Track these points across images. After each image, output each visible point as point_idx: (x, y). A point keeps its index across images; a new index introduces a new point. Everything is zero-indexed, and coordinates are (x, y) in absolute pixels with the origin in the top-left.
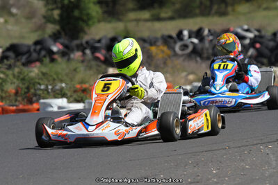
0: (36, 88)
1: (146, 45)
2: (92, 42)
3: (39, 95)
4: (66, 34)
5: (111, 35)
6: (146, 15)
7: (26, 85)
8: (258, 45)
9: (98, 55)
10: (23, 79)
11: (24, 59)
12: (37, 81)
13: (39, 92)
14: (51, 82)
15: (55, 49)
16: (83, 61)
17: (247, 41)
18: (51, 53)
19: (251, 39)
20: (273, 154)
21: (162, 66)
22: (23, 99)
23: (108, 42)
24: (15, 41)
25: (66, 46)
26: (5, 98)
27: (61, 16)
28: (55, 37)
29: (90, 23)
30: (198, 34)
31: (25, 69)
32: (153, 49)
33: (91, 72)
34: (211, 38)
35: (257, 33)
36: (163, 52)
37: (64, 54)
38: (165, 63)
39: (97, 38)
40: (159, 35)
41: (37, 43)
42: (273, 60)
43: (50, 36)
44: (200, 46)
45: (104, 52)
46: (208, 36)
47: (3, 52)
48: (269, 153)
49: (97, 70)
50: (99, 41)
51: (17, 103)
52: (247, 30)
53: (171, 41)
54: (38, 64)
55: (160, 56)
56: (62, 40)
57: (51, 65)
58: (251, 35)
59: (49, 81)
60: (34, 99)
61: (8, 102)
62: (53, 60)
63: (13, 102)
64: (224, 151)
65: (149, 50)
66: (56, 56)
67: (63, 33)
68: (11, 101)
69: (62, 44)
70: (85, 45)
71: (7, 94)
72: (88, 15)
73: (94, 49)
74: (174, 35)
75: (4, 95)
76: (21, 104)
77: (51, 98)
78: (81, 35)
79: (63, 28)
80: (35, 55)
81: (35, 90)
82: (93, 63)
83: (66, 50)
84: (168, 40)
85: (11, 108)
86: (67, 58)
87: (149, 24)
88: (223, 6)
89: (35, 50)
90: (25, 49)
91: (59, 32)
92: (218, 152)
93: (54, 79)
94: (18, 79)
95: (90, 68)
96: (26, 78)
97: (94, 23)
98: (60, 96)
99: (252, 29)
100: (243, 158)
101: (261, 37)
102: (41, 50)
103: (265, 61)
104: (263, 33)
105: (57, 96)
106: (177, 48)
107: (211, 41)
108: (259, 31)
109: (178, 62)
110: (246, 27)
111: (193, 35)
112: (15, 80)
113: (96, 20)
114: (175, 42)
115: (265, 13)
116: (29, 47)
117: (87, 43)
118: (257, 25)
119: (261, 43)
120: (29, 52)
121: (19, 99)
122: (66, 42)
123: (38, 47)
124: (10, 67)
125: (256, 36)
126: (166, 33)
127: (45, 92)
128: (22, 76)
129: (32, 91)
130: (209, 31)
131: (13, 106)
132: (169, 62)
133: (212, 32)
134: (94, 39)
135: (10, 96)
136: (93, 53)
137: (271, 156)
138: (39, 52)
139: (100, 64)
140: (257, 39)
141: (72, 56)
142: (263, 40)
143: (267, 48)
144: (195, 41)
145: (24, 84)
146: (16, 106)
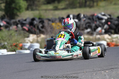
1: (50, 23)
2: (21, 21)
4: (8, 17)
5: (32, 17)
6: (50, 7)
8: (109, 23)
9: (25, 27)
15: (2, 24)
16: (16, 31)
17: (104, 21)
19: (106, 20)
20: (108, 75)
23: (30, 21)
25: (8, 23)
27: (5, 7)
28: (2, 18)
29: (21, 10)
30: (78, 17)
32: (54, 24)
33: (21, 37)
34: (85, 19)
35: (109, 17)
36: (59, 26)
37: (6, 27)
39: (24, 18)
40: (57, 17)
42: (117, 31)
44: (79, 23)
45: (28, 26)
46: (83, 18)
48: (106, 74)
49: (24, 35)
50: (25, 20)
52: (104, 15)
55: (58, 28)
56: (6, 20)
58: (106, 18)
64: (83, 74)
65: (51, 25)
66: (2, 28)
67: (6, 16)
69: (6, 22)
70: (18, 22)
72: (20, 6)
73: (23, 25)
78: (16, 17)
79: (6, 13)
82: (22, 32)
83: (7, 25)
84: (61, 20)
86: (8, 29)
87: (52, 12)
88: (92, 2)
91: (4, 15)
92: (80, 74)
95: (20, 34)
97: (23, 11)
99: (106, 15)
100: (92, 77)
101: (111, 19)
103: (113, 31)
104: (112, 17)
107: (85, 20)
108: (110, 15)
110: (103, 13)
111: (75, 18)
113: (24, 9)
115: (114, 6)
117: (19, 21)
118: (109, 12)
119: (111, 22)
122: (8, 21)
125: (108, 18)
126: (61, 16)
130: (84, 15)
133: (85, 16)
134: (22, 19)
136: (22, 27)
137: (107, 76)
139: (25, 32)
140: (109, 20)
141: (11, 28)
142: (112, 20)
143: (114, 24)
144: (77, 20)
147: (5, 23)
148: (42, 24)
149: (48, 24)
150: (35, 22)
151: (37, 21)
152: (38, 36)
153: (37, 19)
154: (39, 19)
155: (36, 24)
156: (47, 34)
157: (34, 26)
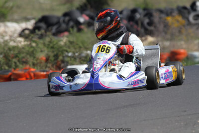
0: (64, 55)
1: (163, 16)
3: (67, 62)
4: (91, 7)
5: (132, 7)
7: (55, 53)
10: (52, 48)
11: (54, 29)
12: (65, 48)
13: (67, 59)
14: (78, 50)
15: (81, 20)
18: (78, 23)
21: (177, 34)
22: (53, 66)
23: (129, 13)
24: (46, 13)
25: (92, 18)
26: (37, 64)
28: (82, 9)
31: (55, 39)
32: (169, 19)
36: (178, 21)
37: (90, 24)
38: (180, 32)
39: (119, 9)
40: (174, 6)
41: (65, 15)
43: (78, 9)
45: (125, 22)
47: (36, 23)
50: (121, 13)
51: (47, 69)
53: (185, 11)
54: (66, 34)
55: (176, 25)
56: (88, 12)
57: (78, 34)
59: (75, 49)
60: (62, 65)
61: (39, 68)
62: (79, 30)
63: (44, 68)
65: (166, 20)
66: (82, 27)
67: (89, 6)
68: (41, 68)
69: (88, 15)
71: (38, 61)
74: (188, 6)
75: (35, 62)
76: (51, 69)
77: (77, 64)
78: (105, 7)
80: (64, 26)
81: (63, 57)
83: (91, 21)
84: (182, 11)
85: (42, 73)
89: (64, 21)
90: (55, 20)
91: (85, 5)
93: (80, 47)
94: (48, 48)
96: (55, 46)
98: (85, 62)
102: (69, 21)
105: (82, 62)
106: (191, 18)
109: (192, 30)
112: (46, 49)
114: (189, 13)
116: (58, 18)
120: (58, 23)
121: (49, 65)
122: (92, 14)
123: (67, 18)
124: (41, 37)
126: (181, 4)
127: (72, 59)
128: (51, 45)
129: (61, 58)
131: (44, 71)
132: (183, 31)
135: (41, 62)
138: (67, 24)
145: (53, 52)
146: (47, 71)
147: (87, 18)
148: (149, 18)
149: (160, 18)
150: (138, 16)
151: (140, 14)
152: (144, 38)
153: (141, 11)
154: (145, 9)
155: (139, 19)
156: (157, 36)
157: (137, 23)
